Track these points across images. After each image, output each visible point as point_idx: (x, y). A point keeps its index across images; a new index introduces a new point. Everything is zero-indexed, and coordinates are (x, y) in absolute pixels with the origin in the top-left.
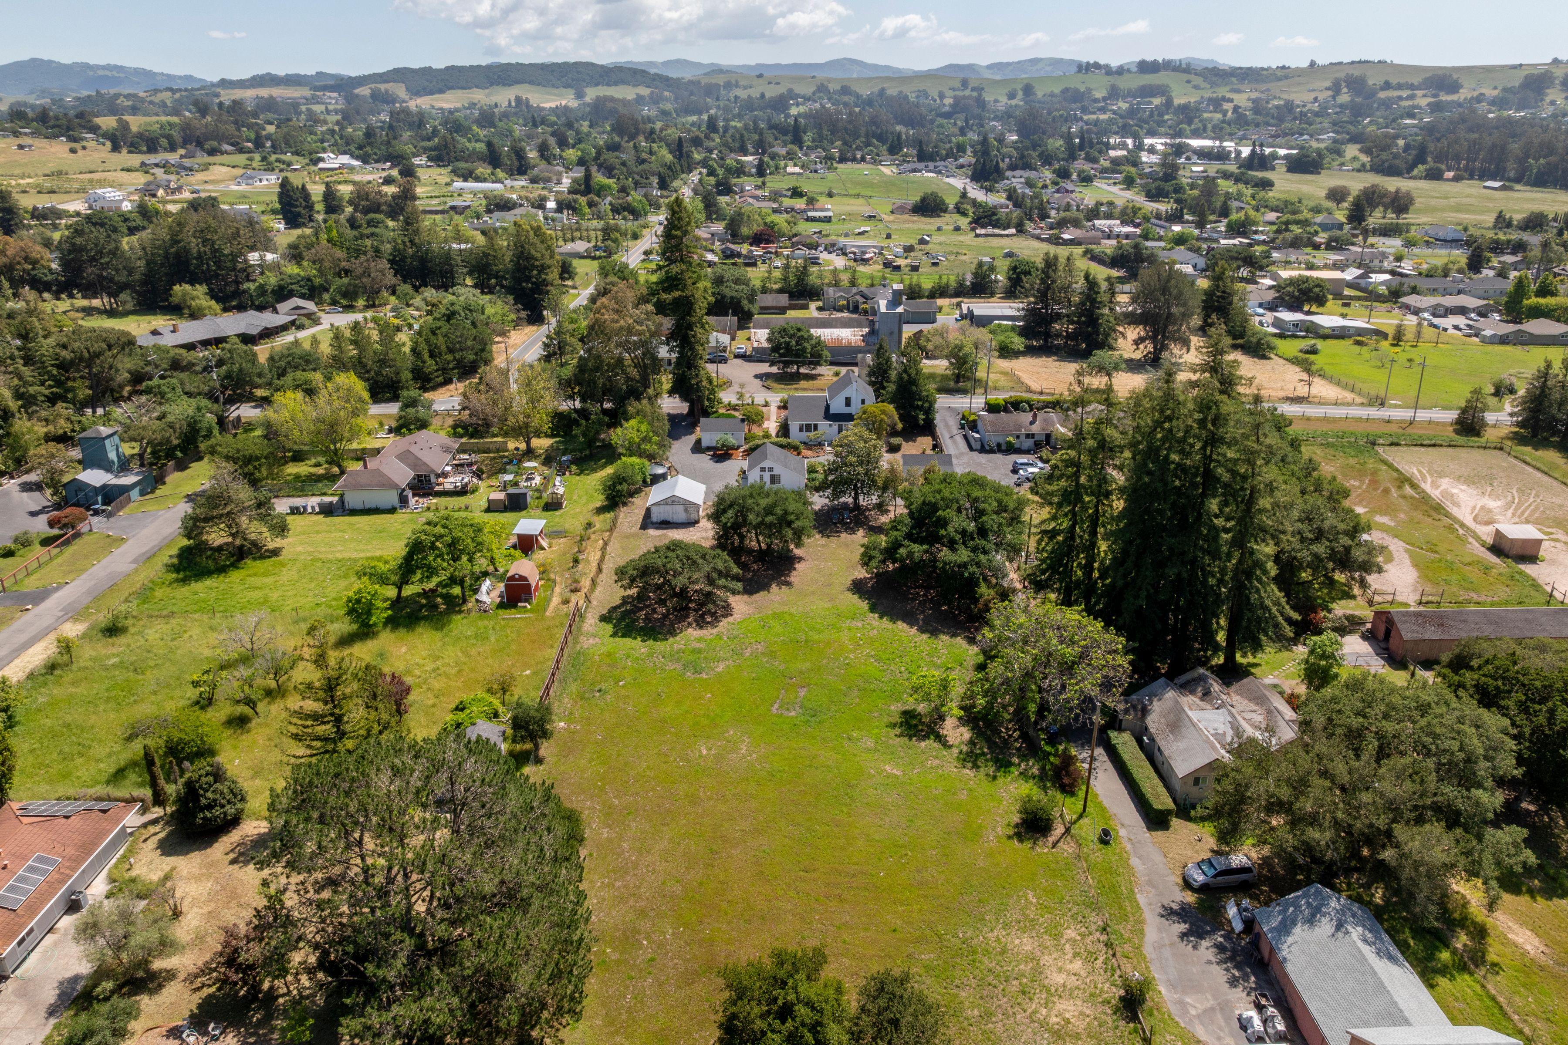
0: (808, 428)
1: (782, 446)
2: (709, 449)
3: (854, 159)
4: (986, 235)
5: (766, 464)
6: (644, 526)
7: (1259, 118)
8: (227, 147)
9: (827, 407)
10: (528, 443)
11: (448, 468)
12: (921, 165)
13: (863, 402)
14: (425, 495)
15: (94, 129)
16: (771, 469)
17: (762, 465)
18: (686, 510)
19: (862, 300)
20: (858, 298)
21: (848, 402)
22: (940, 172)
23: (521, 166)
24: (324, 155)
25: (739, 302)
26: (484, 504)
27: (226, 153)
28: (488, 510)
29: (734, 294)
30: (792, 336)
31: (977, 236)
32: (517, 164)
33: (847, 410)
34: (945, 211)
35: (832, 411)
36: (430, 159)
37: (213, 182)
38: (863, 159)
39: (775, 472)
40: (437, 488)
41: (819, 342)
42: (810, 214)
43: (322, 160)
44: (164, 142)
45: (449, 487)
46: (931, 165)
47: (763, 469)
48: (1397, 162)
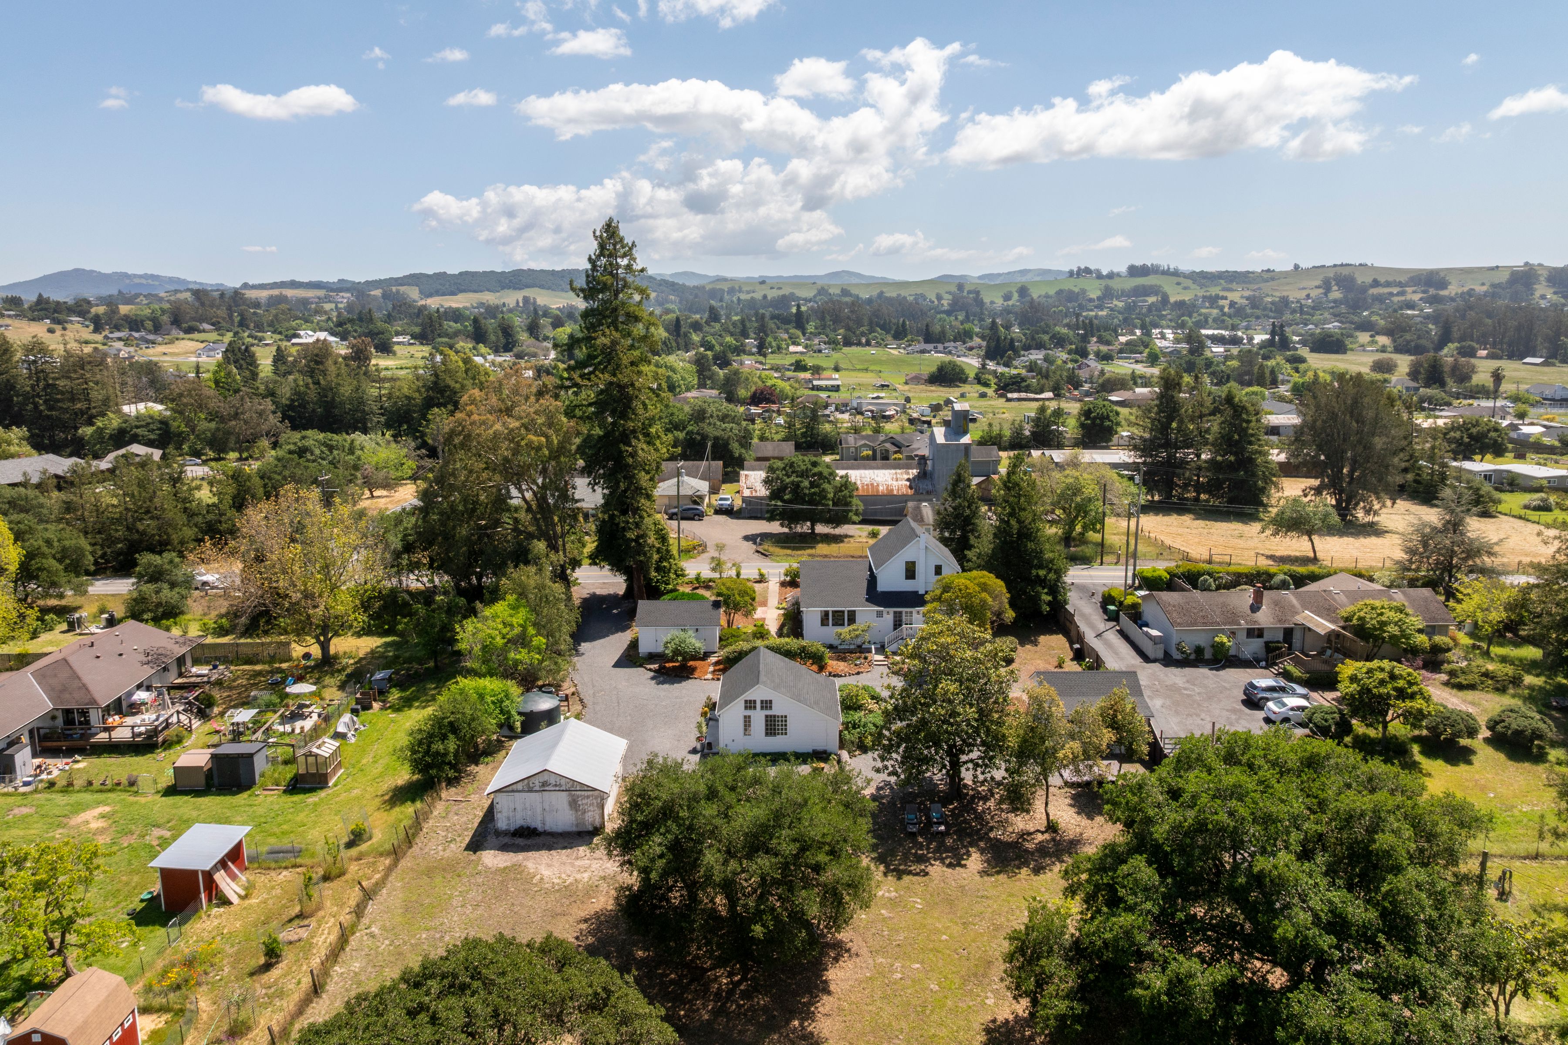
0: (838, 618)
1: (789, 654)
2: (652, 657)
3: (859, 344)
4: (1019, 400)
5: (757, 693)
6: (475, 845)
7: (1258, 312)
8: (206, 326)
9: (872, 580)
10: (324, 646)
11: (141, 696)
12: (930, 346)
13: (938, 570)
14: (69, 752)
15: (82, 314)
16: (767, 704)
17: (750, 695)
18: (574, 804)
19: (893, 448)
20: (888, 445)
21: (911, 572)
22: (950, 353)
23: (508, 344)
24: (302, 333)
25: (726, 444)
26: (167, 778)
27: (204, 331)
28: (171, 791)
29: (718, 433)
30: (804, 474)
31: (1009, 400)
32: (503, 341)
33: (908, 586)
34: (964, 381)
35: (883, 586)
36: (413, 337)
37: (173, 354)
38: (868, 344)
39: (776, 711)
40: (103, 736)
41: (846, 484)
42: (815, 383)
43: (298, 336)
44: (149, 324)
45: (122, 734)
46: (940, 347)
47: (750, 705)
48: (1423, 342)
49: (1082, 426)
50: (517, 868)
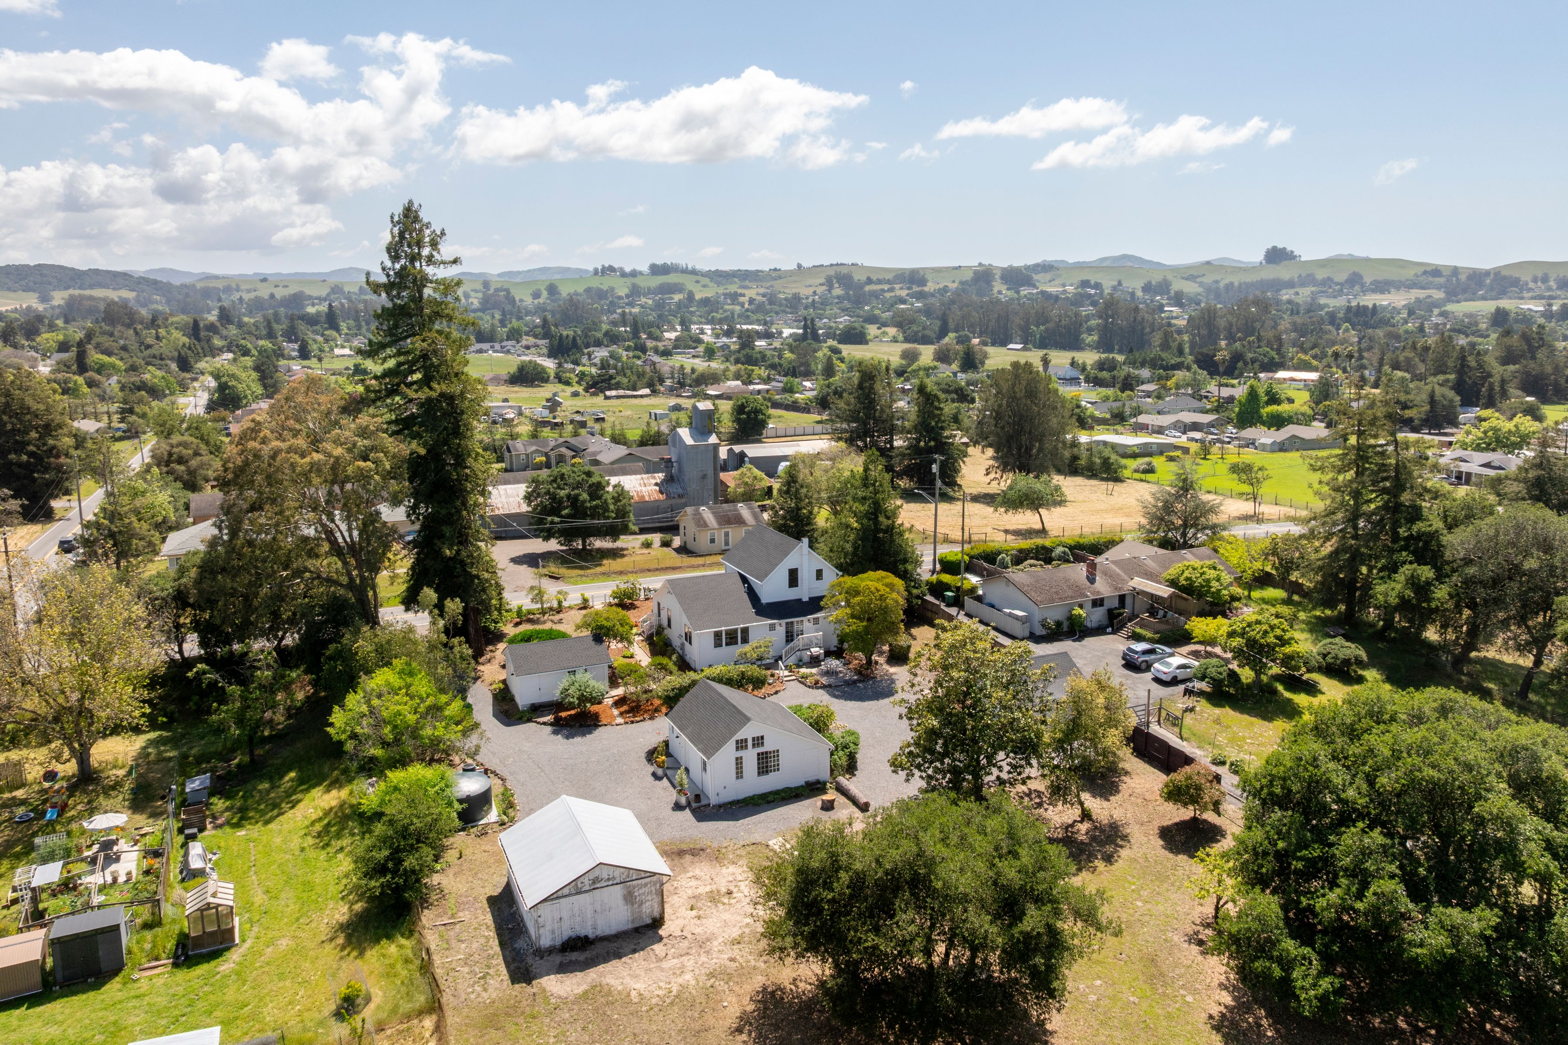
0: (732, 638)
2: (536, 710)
4: (618, 397)
5: (747, 732)
6: (522, 974)
7: (776, 308)
10: (80, 756)
12: (485, 346)
13: (819, 575)
16: (759, 741)
17: (739, 736)
19: (570, 453)
21: (793, 578)
33: (791, 594)
35: (766, 597)
39: (768, 747)
49: (738, 420)
50: (596, 990)
